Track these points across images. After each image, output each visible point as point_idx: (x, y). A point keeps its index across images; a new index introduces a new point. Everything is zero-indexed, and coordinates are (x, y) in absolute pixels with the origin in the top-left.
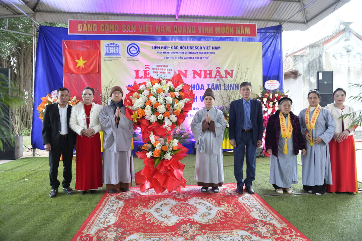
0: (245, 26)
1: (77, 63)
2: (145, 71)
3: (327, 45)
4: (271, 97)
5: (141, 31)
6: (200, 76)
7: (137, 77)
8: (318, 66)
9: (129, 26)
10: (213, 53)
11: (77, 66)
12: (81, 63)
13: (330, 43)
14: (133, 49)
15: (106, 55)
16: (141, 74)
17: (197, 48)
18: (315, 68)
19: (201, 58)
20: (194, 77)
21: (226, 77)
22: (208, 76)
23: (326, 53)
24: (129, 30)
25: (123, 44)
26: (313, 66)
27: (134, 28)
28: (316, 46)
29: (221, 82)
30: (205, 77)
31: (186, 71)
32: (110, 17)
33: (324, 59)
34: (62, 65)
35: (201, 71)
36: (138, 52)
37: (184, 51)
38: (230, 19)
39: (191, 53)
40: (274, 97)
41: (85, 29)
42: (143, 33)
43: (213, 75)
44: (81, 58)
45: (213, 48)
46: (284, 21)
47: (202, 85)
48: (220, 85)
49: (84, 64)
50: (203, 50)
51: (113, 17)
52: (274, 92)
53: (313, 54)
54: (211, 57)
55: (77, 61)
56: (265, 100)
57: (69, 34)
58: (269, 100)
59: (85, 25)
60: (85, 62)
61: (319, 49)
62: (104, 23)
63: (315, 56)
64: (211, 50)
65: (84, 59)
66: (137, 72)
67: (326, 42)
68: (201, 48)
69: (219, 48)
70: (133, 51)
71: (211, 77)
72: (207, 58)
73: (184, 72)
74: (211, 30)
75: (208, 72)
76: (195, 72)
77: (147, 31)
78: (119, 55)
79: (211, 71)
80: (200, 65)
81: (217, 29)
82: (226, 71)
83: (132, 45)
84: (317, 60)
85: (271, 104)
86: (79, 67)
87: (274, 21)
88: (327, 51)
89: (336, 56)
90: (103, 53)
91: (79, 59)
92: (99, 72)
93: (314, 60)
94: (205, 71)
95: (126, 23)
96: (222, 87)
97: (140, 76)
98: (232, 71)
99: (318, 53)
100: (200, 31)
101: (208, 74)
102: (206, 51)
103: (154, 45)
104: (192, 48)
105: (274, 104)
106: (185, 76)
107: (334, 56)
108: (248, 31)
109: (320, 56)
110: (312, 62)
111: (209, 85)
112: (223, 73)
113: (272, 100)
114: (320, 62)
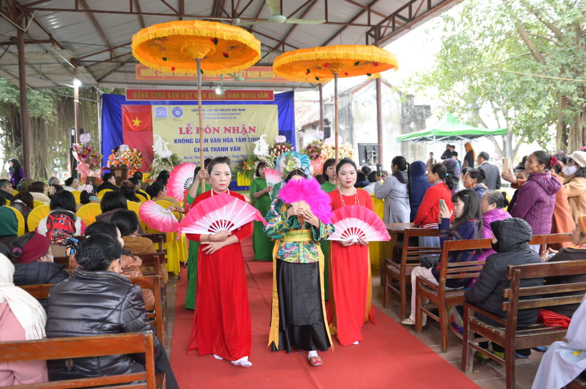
0: (264, 92)
1: (133, 123)
2: (187, 129)
3: (356, 94)
4: (279, 148)
5: (183, 97)
6: (229, 131)
7: (181, 133)
8: (347, 114)
9: (173, 94)
10: (239, 114)
11: (134, 125)
12: (137, 122)
13: (360, 92)
14: (177, 111)
15: (157, 116)
16: (184, 130)
17: (227, 110)
18: (344, 116)
19: (231, 118)
20: (225, 133)
21: (250, 132)
22: (236, 131)
23: (355, 101)
24: (173, 96)
25: (170, 108)
26: (342, 114)
27: (177, 95)
28: (345, 95)
29: (245, 136)
30: (234, 132)
31: (219, 128)
32: (157, 86)
33: (353, 107)
34: (121, 123)
35: (230, 128)
36: (181, 113)
37: (217, 112)
38: (253, 86)
39: (222, 114)
40: (282, 148)
41: (139, 96)
42: (184, 99)
43: (240, 131)
44: (137, 119)
45: (240, 110)
46: (296, 87)
47: (232, 139)
48: (245, 139)
49: (140, 123)
50: (231, 112)
51: (160, 86)
52: (283, 144)
53: (342, 103)
54: (238, 117)
55: (134, 121)
56: (275, 150)
57: (126, 100)
58: (278, 150)
59: (139, 93)
60: (140, 122)
61: (348, 98)
62: (154, 91)
63: (344, 105)
64: (238, 112)
65: (139, 120)
66: (181, 129)
67: (356, 91)
68: (230, 110)
69: (244, 110)
70: (177, 113)
71: (238, 132)
72: (235, 118)
73: (217, 129)
74: (238, 96)
75: (236, 128)
76: (226, 129)
77: (188, 97)
78: (166, 116)
79: (238, 128)
80: (229, 124)
81: (243, 95)
82: (250, 128)
83: (177, 109)
84: (347, 108)
85: (279, 153)
86: (136, 126)
87: (288, 87)
88: (356, 99)
89: (365, 104)
90: (154, 114)
91: (135, 119)
92: (151, 130)
93: (343, 108)
94: (234, 128)
95: (172, 91)
96: (247, 140)
97: (183, 132)
98: (255, 127)
99: (347, 102)
100: (229, 97)
101: (236, 130)
102: (234, 112)
103: (193, 108)
104: (223, 110)
105: (281, 153)
106: (218, 131)
107: (363, 104)
108: (266, 95)
109: (350, 104)
110: (342, 110)
111: (237, 139)
112: (248, 130)
113: (280, 150)
114: (349, 110)
